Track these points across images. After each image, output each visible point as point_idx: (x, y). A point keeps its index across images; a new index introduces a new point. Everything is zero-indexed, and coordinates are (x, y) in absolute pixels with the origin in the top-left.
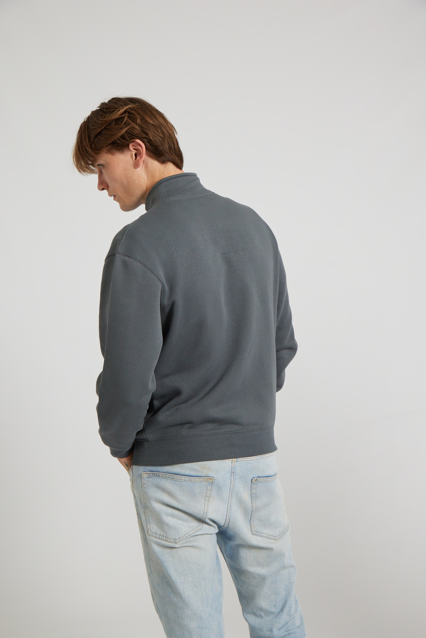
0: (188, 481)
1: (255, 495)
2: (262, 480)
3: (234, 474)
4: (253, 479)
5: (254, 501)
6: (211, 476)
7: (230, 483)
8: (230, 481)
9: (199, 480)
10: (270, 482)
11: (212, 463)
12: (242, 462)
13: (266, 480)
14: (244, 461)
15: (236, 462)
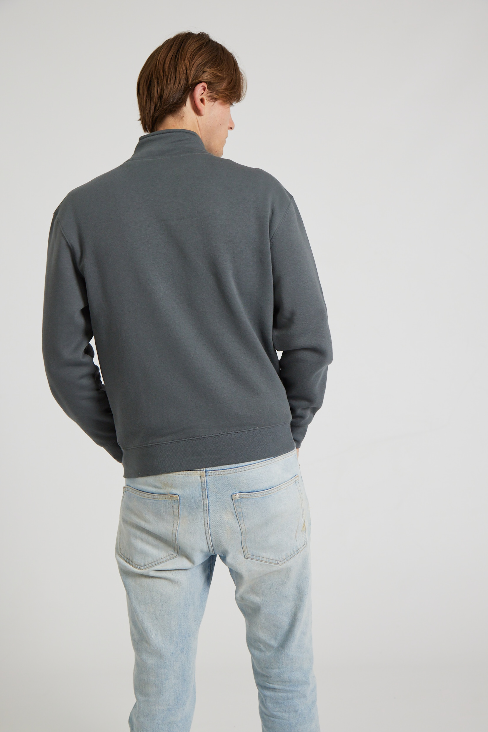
0: (152, 499)
1: (242, 515)
2: (247, 496)
3: (206, 490)
4: (233, 495)
5: (242, 522)
6: (175, 493)
7: (202, 500)
8: (202, 498)
9: (161, 497)
10: (259, 498)
11: (175, 479)
12: (215, 476)
13: (253, 496)
14: (218, 475)
15: (207, 477)
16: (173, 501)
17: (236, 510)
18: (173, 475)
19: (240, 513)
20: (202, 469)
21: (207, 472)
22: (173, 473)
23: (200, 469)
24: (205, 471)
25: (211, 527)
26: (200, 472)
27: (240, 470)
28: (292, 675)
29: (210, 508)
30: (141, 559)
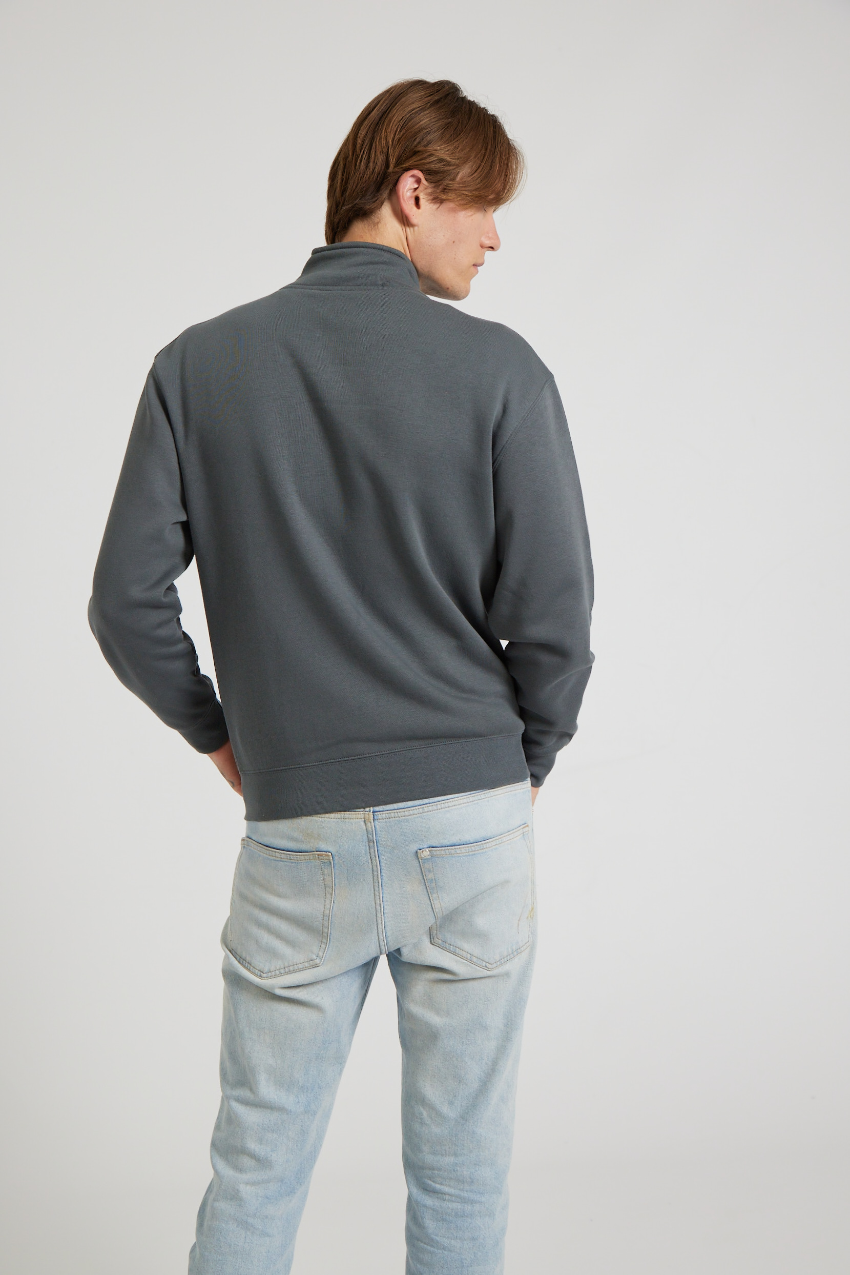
0: (287, 860)
1: (434, 884)
2: (443, 853)
3: (375, 843)
4: (419, 851)
6: (325, 849)
8: (369, 856)
9: (303, 857)
11: (323, 825)
12: (389, 820)
13: (453, 852)
14: (394, 819)
15: (376, 822)
16: (323, 862)
17: (424, 876)
18: (320, 819)
19: (431, 881)
20: (367, 809)
21: (376, 813)
22: (321, 816)
23: (364, 808)
24: (372, 811)
25: (385, 904)
26: (364, 814)
27: (430, 808)
28: (476, 1171)
29: (383, 873)
30: (266, 961)
